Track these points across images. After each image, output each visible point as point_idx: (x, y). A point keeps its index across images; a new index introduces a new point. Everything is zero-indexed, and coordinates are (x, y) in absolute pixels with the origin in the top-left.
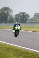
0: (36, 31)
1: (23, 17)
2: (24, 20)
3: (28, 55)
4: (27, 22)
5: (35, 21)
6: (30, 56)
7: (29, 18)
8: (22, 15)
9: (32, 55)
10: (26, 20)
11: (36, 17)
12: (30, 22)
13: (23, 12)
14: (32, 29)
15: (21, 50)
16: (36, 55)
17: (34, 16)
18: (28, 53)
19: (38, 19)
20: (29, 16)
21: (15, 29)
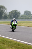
0: (26, 26)
1: (15, 14)
3: (19, 46)
4: (18, 18)
5: (25, 17)
7: (20, 15)
8: (14, 12)
10: (18, 16)
11: (26, 14)
12: (21, 18)
13: (15, 10)
14: (23, 24)
15: (14, 42)
16: (26, 46)
17: (24, 13)
18: (19, 44)
20: (20, 13)
21: (12, 24)
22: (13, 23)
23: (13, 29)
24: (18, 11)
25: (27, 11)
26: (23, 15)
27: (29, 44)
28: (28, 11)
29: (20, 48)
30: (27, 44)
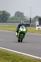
1: (3, 16)
2: (5, 19)
3: (9, 57)
4: (7, 21)
5: (16, 20)
6: (11, 58)
7: (9, 17)
8: (2, 13)
9: (13, 56)
10: (7, 19)
11: (17, 16)
12: (11, 21)
13: (4, 11)
14: (13, 29)
15: (2, 51)
16: (17, 56)
17: (15, 15)
18: (9, 54)
19: (19, 18)
20: (9, 15)
21: (19, 31)
22: (21, 29)
23: (20, 39)
24: (7, 12)
25: (18, 12)
26: (13, 17)
27: (21, 54)
28: (20, 12)
29: (10, 59)
30: (19, 54)
